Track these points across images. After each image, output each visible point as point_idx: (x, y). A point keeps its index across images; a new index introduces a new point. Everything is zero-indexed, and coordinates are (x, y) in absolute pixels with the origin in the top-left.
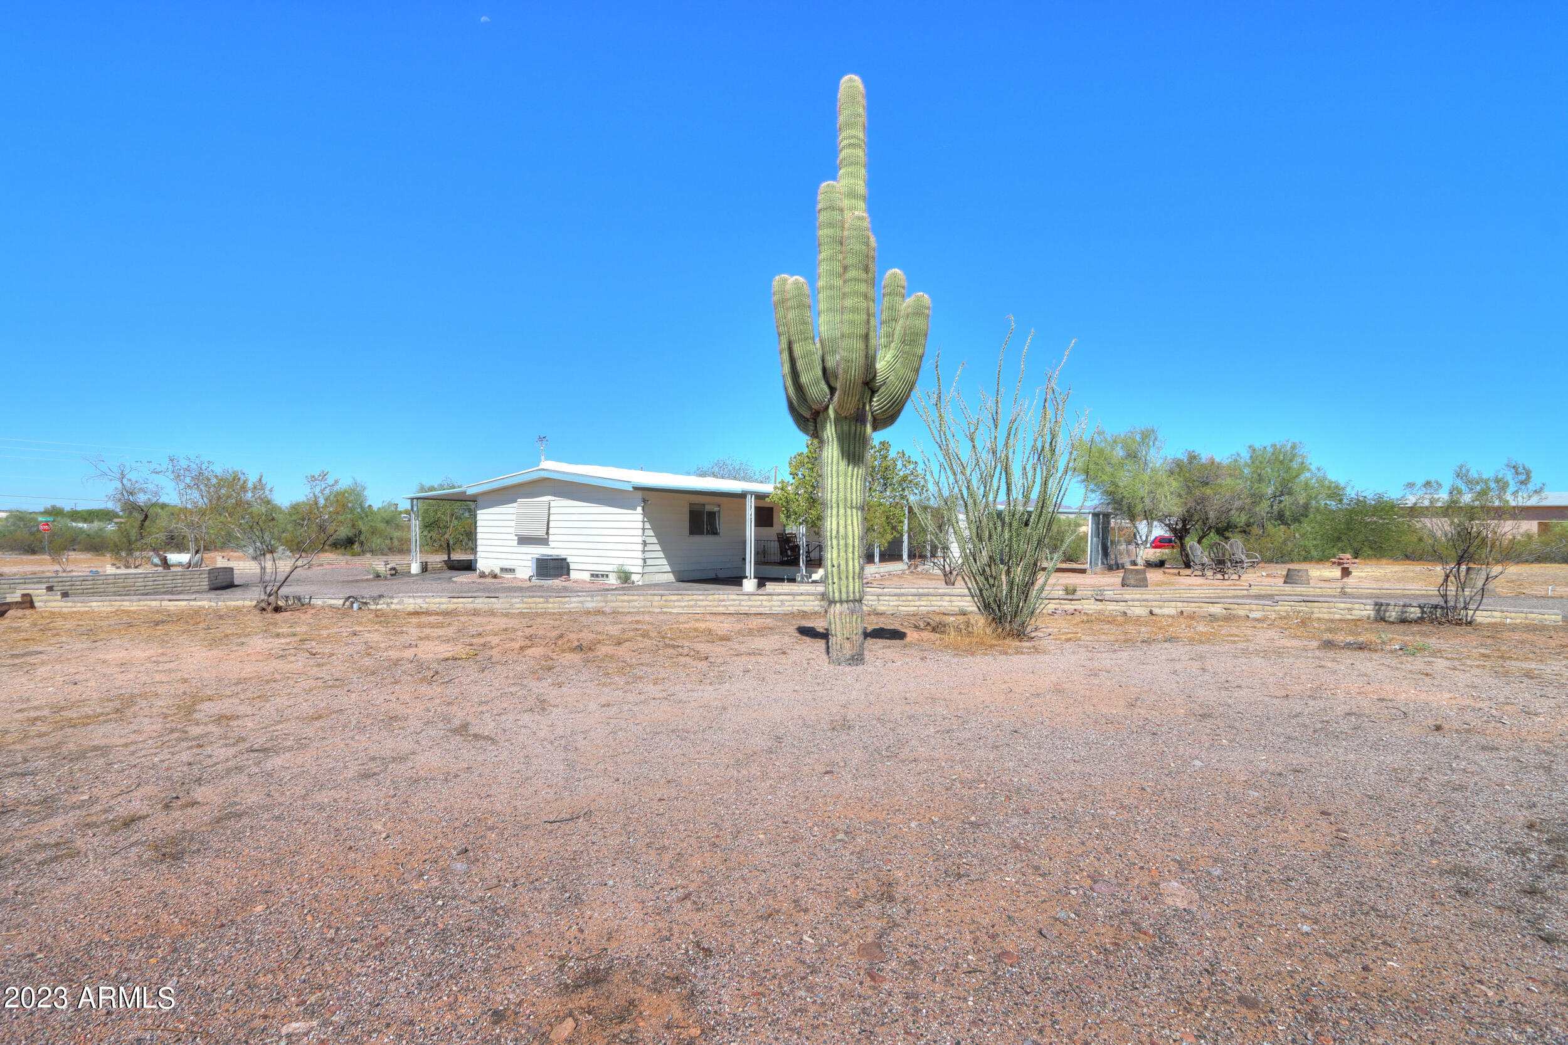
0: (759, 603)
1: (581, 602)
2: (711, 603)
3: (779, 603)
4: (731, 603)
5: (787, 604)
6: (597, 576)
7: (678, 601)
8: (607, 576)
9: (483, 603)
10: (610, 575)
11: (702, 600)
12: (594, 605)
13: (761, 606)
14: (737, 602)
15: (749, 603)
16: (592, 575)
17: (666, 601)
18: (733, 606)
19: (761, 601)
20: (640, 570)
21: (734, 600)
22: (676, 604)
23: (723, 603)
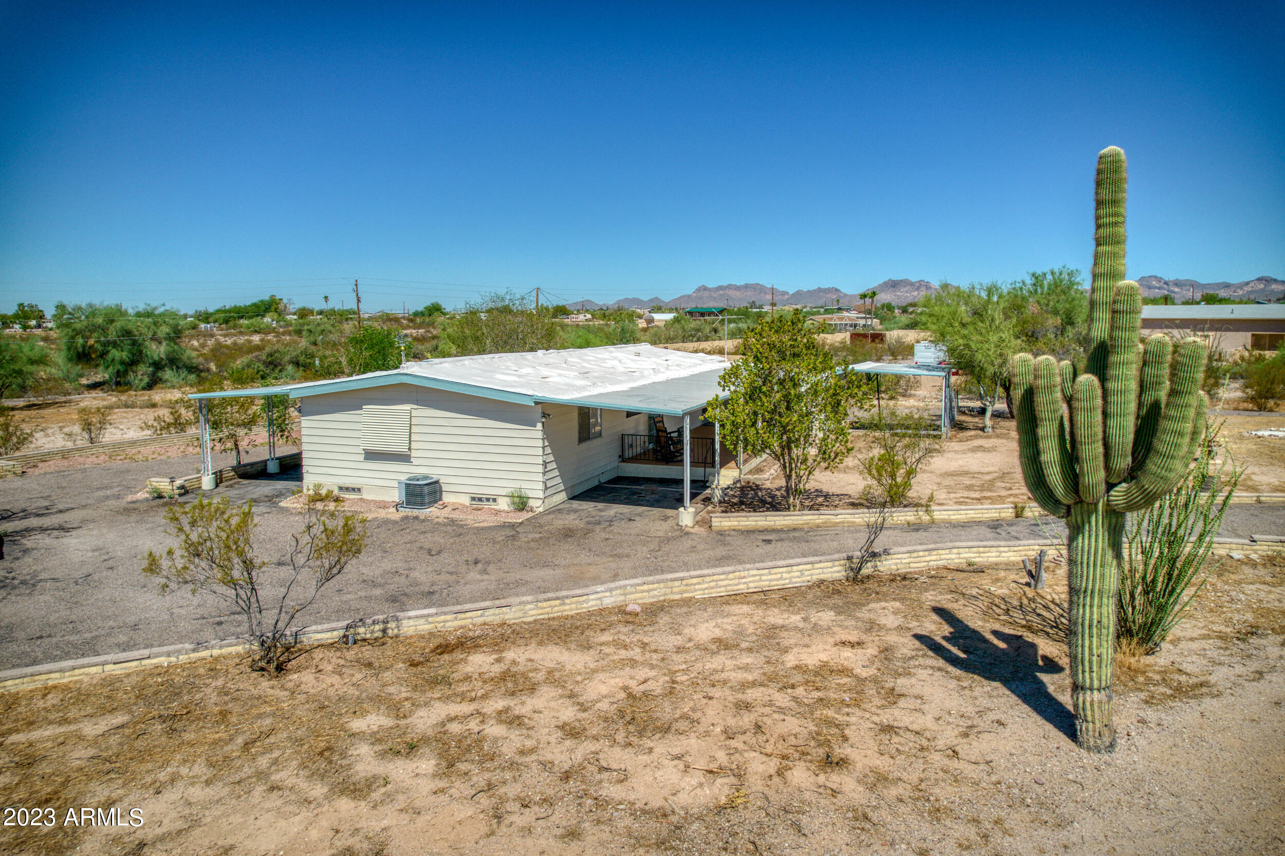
0: (779, 576)
1: (600, 599)
2: (731, 582)
3: (798, 574)
4: (752, 579)
5: (807, 573)
6: (480, 500)
7: (699, 583)
8: (494, 500)
9: (494, 614)
10: (500, 500)
11: (722, 580)
12: (613, 599)
13: (781, 578)
14: (757, 578)
15: (770, 577)
16: (473, 499)
17: (687, 585)
18: (753, 582)
19: (781, 573)
20: (541, 495)
21: (754, 576)
22: (697, 587)
23: (744, 580)
